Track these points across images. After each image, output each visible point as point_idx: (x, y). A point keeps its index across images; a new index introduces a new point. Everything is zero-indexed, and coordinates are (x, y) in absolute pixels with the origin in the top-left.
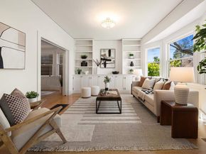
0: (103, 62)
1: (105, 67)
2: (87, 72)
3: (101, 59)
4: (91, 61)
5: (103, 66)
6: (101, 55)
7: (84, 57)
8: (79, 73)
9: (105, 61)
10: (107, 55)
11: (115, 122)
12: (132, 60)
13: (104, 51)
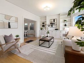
0: (51, 25)
1: (52, 27)
2: (44, 29)
3: (50, 24)
4: (46, 25)
5: (51, 26)
6: (50, 22)
7: (43, 23)
8: (42, 29)
9: (52, 24)
10: (53, 22)
11: (43, 51)
12: (65, 23)
13: (52, 20)
